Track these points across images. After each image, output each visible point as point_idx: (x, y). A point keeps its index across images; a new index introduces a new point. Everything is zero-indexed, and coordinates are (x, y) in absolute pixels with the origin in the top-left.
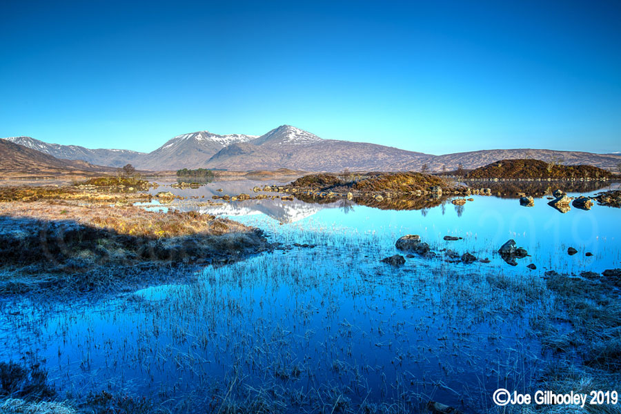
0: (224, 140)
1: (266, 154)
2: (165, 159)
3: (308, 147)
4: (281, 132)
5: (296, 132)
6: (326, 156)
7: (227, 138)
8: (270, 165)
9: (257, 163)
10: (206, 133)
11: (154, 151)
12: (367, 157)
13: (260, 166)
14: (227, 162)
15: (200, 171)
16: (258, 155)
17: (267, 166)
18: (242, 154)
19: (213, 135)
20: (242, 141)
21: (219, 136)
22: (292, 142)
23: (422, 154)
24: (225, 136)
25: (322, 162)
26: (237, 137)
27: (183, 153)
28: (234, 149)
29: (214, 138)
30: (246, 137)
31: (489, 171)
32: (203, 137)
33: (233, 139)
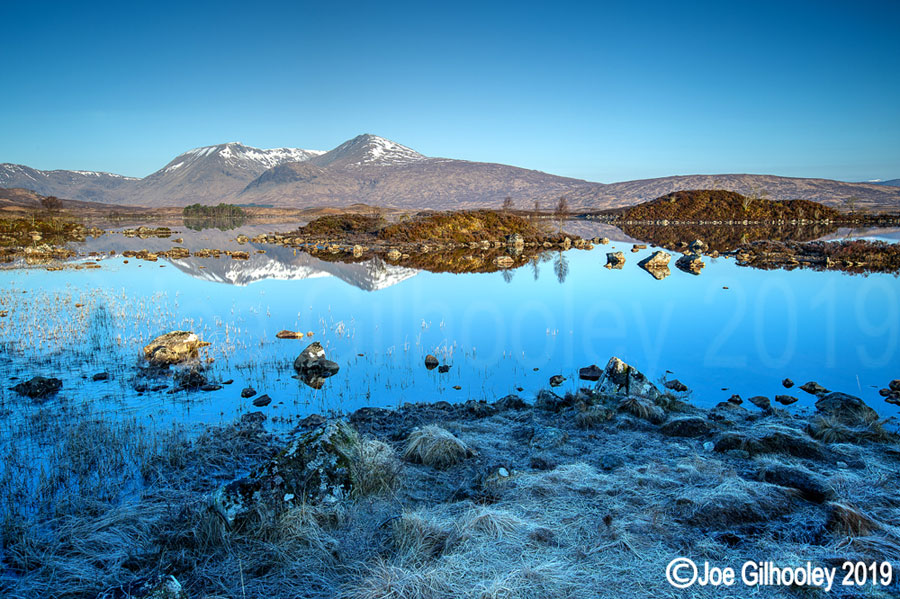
0: (267, 157)
1: (336, 181)
2: (170, 188)
3: (403, 169)
4: (360, 145)
5: (383, 145)
6: (432, 184)
7: (272, 155)
8: (343, 196)
9: (321, 195)
10: (238, 146)
11: (152, 176)
12: (497, 185)
13: (326, 200)
14: (273, 193)
15: (222, 208)
16: (322, 181)
17: (337, 200)
18: (296, 180)
19: (250, 150)
20: (297, 159)
21: (260, 152)
22: (378, 161)
23: (583, 182)
24: (269, 151)
25: (426, 194)
26: (290, 152)
27: (200, 179)
28: (284, 173)
29: (251, 155)
30: (304, 152)
31: (656, 208)
32: (234, 153)
33: (282, 155)
